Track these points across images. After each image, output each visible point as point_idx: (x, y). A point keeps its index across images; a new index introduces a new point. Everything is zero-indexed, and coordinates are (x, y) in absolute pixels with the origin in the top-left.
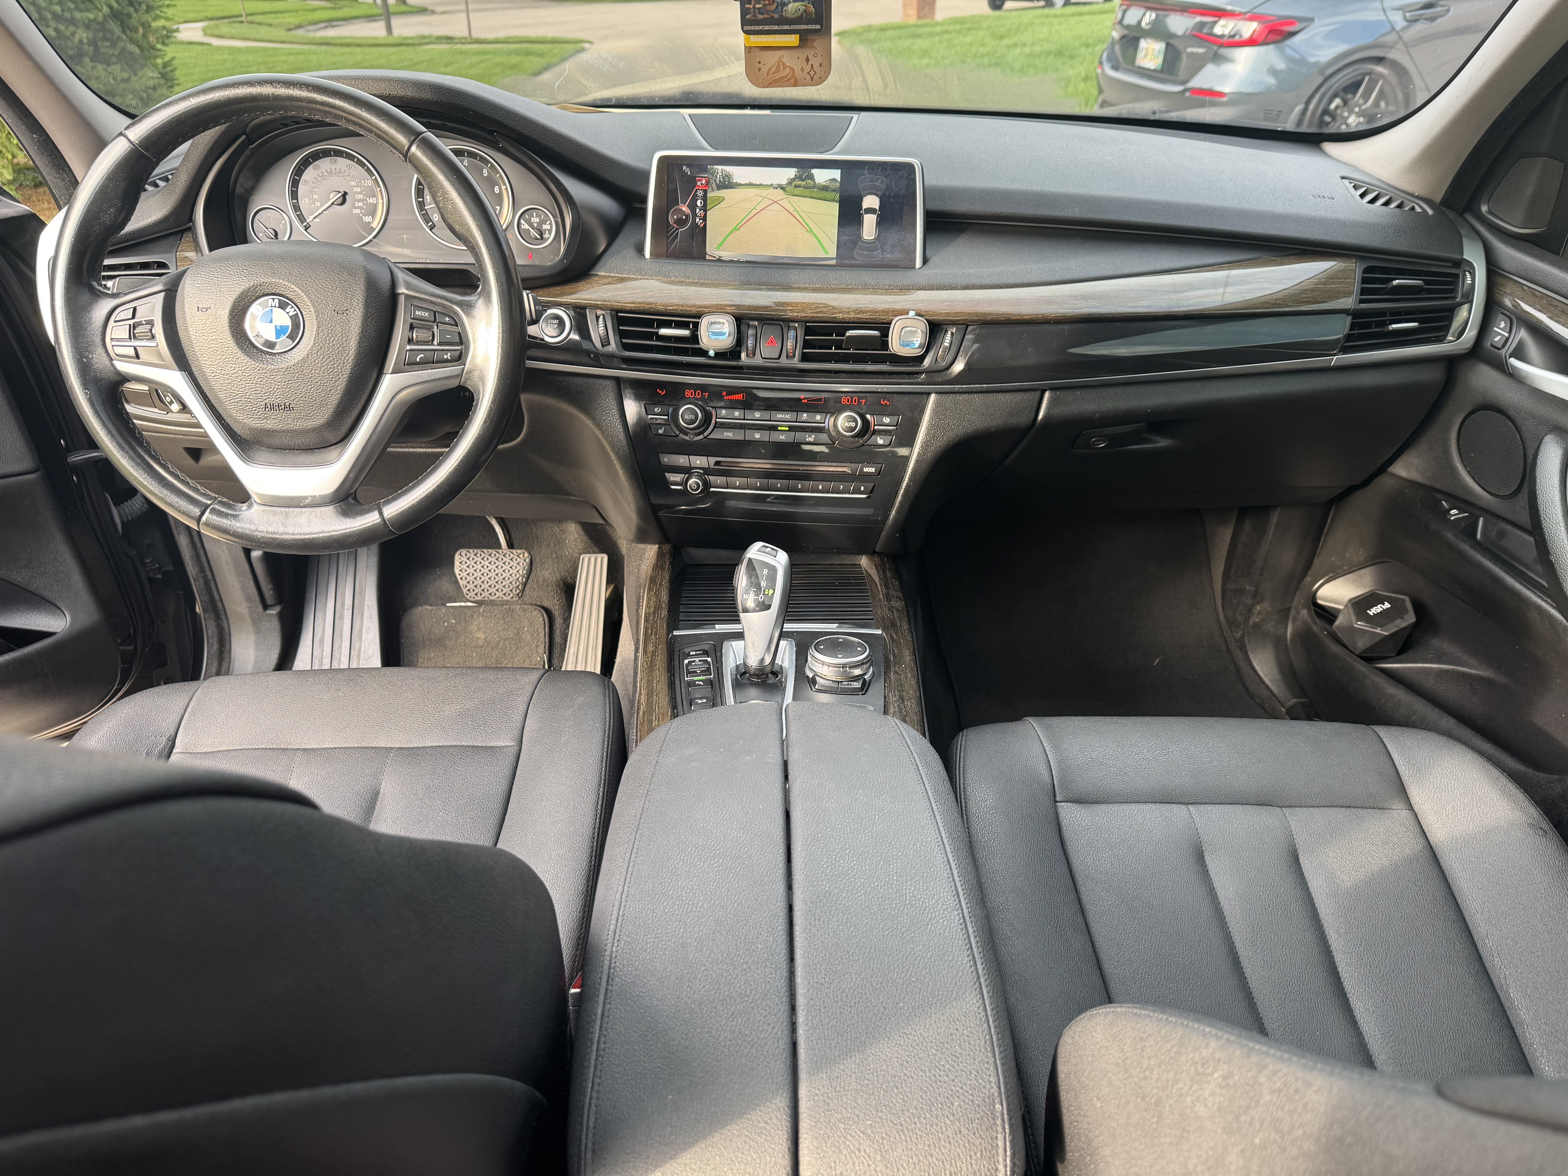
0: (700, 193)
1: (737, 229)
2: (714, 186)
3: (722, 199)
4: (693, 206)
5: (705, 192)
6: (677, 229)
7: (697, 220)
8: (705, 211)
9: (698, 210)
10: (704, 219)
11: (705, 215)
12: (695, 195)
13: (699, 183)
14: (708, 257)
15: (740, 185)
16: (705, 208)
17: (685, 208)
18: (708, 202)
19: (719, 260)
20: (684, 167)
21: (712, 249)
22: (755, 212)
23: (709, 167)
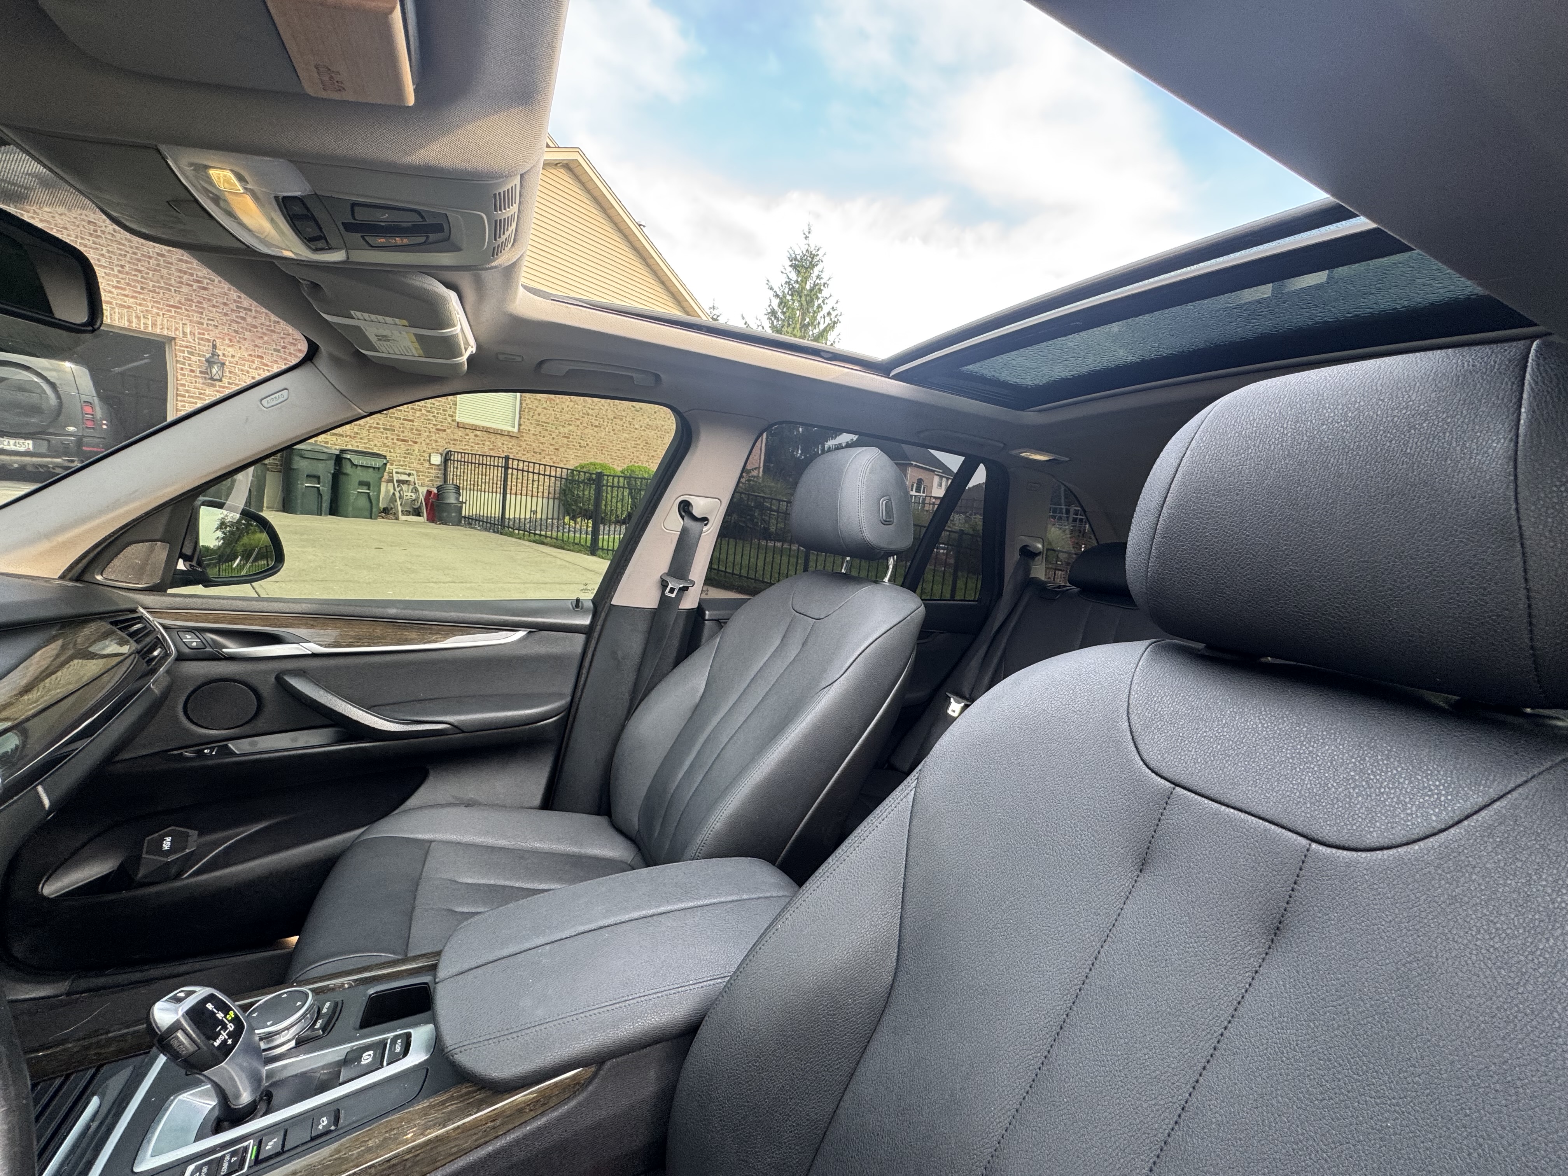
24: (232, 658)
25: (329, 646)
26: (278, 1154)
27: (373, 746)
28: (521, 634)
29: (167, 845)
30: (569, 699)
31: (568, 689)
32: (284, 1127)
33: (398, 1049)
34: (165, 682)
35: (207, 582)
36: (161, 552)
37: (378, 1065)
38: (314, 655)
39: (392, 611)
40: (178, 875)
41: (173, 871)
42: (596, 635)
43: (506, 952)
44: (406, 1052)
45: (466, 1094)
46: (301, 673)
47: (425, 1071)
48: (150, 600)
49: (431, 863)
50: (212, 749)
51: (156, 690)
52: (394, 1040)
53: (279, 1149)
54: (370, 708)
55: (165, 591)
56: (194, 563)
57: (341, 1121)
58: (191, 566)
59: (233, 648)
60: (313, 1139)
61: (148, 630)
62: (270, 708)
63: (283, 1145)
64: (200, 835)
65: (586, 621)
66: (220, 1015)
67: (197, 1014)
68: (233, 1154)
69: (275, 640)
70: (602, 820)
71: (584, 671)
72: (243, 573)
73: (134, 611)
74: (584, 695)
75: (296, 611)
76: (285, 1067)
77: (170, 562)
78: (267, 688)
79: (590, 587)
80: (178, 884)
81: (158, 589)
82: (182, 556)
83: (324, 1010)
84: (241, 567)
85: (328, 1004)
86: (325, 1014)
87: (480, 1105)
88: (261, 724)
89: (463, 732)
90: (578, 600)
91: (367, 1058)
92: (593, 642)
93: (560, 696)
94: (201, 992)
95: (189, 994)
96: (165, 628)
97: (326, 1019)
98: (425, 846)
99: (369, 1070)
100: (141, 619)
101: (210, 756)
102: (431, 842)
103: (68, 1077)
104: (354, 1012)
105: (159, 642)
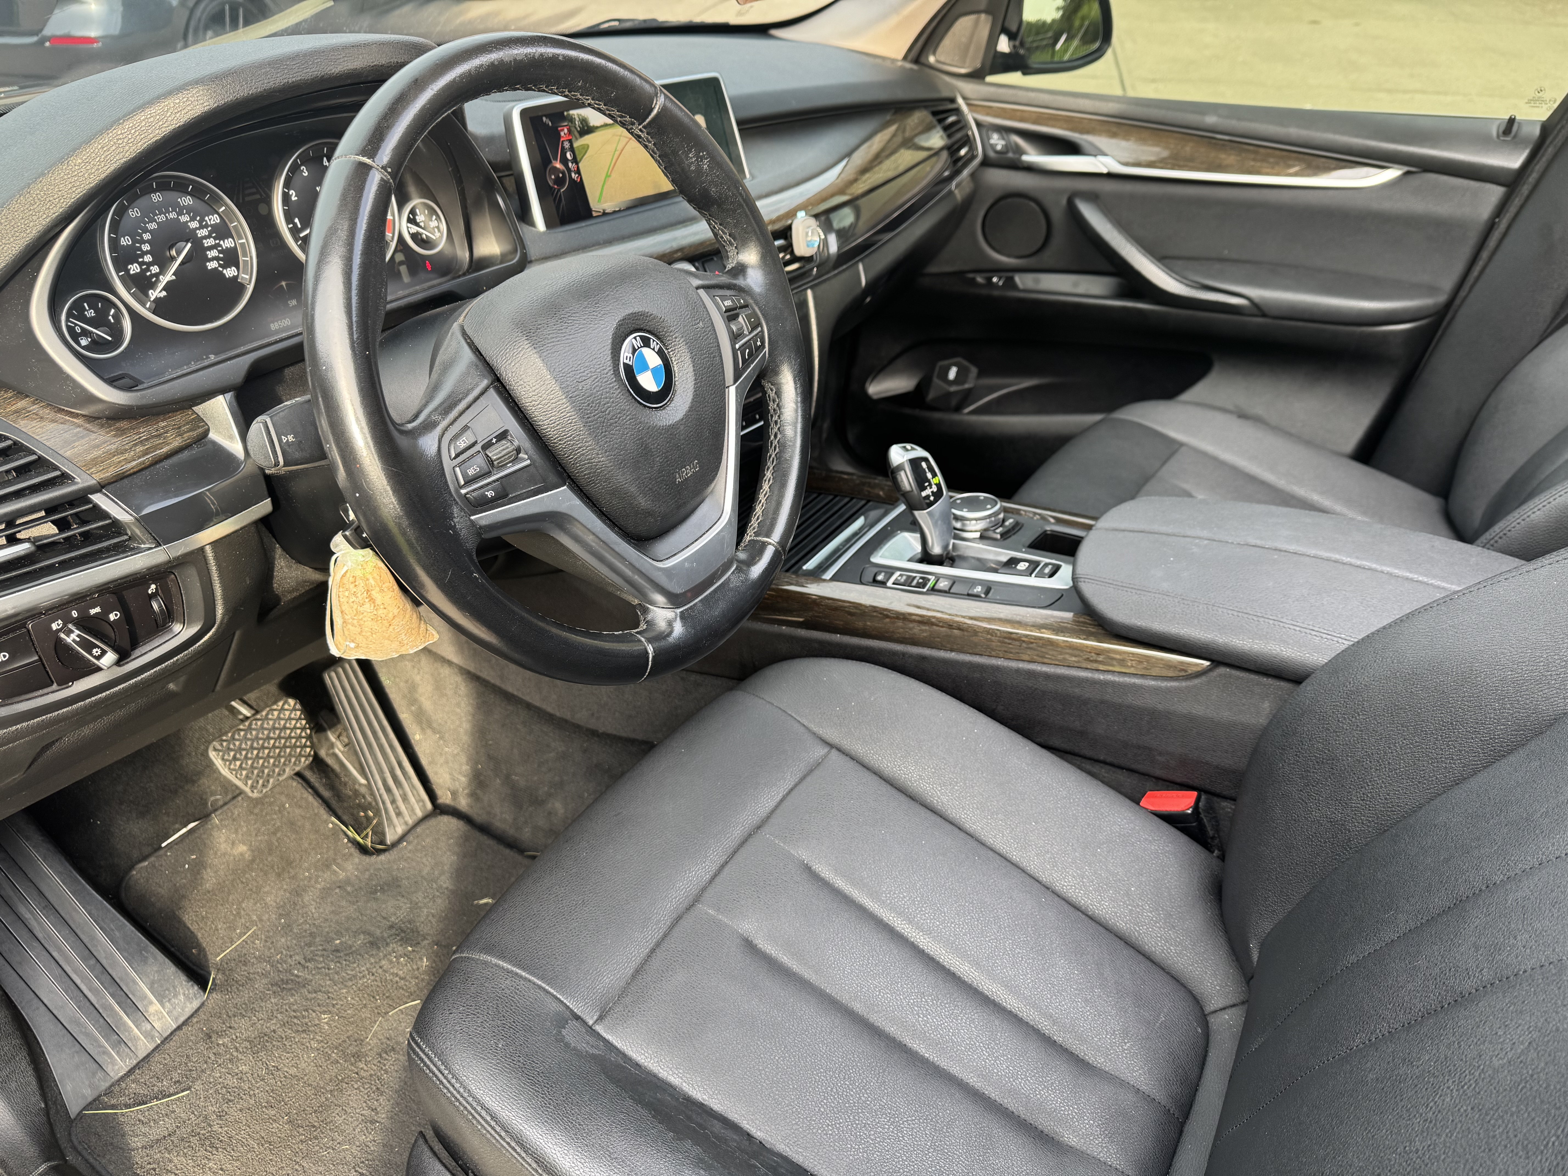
0: (567, 145)
1: (608, 176)
2: (576, 133)
3: (586, 148)
4: (564, 161)
5: (570, 141)
6: (559, 190)
7: (573, 175)
8: (577, 163)
9: (570, 164)
10: (578, 172)
11: (578, 168)
12: (563, 148)
13: (562, 134)
14: (594, 214)
15: (597, 128)
16: (575, 161)
17: (558, 165)
18: (577, 153)
19: (605, 214)
20: (544, 119)
21: (597, 203)
22: (617, 153)
23: (565, 113)
24: (1030, 169)
25: (1126, 164)
26: (945, 592)
27: (1152, 311)
28: (1393, 173)
29: (952, 374)
30: (1441, 299)
31: (1447, 284)
32: (954, 580)
33: (1047, 570)
34: (968, 187)
35: (1027, 70)
36: (984, 23)
37: (1029, 572)
38: (1110, 176)
39: (1211, 120)
40: (958, 409)
41: (954, 402)
42: (1525, 190)
43: (1164, 529)
44: (1051, 575)
45: (1082, 622)
46: (1093, 198)
47: (1060, 595)
48: (969, 88)
49: (1172, 465)
50: (1000, 278)
51: (959, 195)
52: (1046, 565)
53: (947, 589)
54: (1162, 258)
55: (984, 78)
56: (1017, 43)
57: (990, 595)
58: (1014, 47)
59: (1033, 156)
60: (968, 595)
61: (961, 125)
62: (1058, 240)
63: (950, 589)
64: (981, 374)
65: (1514, 161)
66: (929, 475)
67: (915, 463)
68: (921, 578)
69: (1071, 148)
70: (1432, 503)
71: (1485, 255)
72: (1066, 57)
73: (953, 100)
74: (1472, 295)
75: (1100, 111)
76: (968, 547)
77: (992, 41)
78: (1057, 214)
79: (1547, 95)
80: (956, 417)
81: (977, 75)
82: (1005, 30)
83: (1007, 523)
84: (1065, 49)
85: (1011, 521)
86: (1006, 527)
87: (1089, 636)
88: (1047, 257)
89: (1264, 315)
90: (1511, 121)
91: (1022, 566)
92: (1517, 202)
93: (1431, 290)
94: (920, 452)
95: (913, 449)
96: (979, 124)
97: (1006, 530)
98: (1172, 447)
99: (1021, 573)
100: (957, 111)
101: (995, 286)
102: (1181, 445)
103: (852, 499)
104: (1029, 535)
105: (967, 141)
